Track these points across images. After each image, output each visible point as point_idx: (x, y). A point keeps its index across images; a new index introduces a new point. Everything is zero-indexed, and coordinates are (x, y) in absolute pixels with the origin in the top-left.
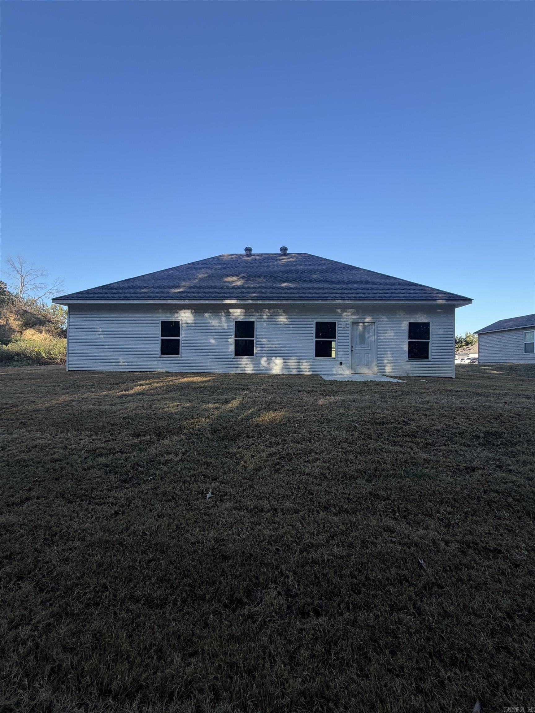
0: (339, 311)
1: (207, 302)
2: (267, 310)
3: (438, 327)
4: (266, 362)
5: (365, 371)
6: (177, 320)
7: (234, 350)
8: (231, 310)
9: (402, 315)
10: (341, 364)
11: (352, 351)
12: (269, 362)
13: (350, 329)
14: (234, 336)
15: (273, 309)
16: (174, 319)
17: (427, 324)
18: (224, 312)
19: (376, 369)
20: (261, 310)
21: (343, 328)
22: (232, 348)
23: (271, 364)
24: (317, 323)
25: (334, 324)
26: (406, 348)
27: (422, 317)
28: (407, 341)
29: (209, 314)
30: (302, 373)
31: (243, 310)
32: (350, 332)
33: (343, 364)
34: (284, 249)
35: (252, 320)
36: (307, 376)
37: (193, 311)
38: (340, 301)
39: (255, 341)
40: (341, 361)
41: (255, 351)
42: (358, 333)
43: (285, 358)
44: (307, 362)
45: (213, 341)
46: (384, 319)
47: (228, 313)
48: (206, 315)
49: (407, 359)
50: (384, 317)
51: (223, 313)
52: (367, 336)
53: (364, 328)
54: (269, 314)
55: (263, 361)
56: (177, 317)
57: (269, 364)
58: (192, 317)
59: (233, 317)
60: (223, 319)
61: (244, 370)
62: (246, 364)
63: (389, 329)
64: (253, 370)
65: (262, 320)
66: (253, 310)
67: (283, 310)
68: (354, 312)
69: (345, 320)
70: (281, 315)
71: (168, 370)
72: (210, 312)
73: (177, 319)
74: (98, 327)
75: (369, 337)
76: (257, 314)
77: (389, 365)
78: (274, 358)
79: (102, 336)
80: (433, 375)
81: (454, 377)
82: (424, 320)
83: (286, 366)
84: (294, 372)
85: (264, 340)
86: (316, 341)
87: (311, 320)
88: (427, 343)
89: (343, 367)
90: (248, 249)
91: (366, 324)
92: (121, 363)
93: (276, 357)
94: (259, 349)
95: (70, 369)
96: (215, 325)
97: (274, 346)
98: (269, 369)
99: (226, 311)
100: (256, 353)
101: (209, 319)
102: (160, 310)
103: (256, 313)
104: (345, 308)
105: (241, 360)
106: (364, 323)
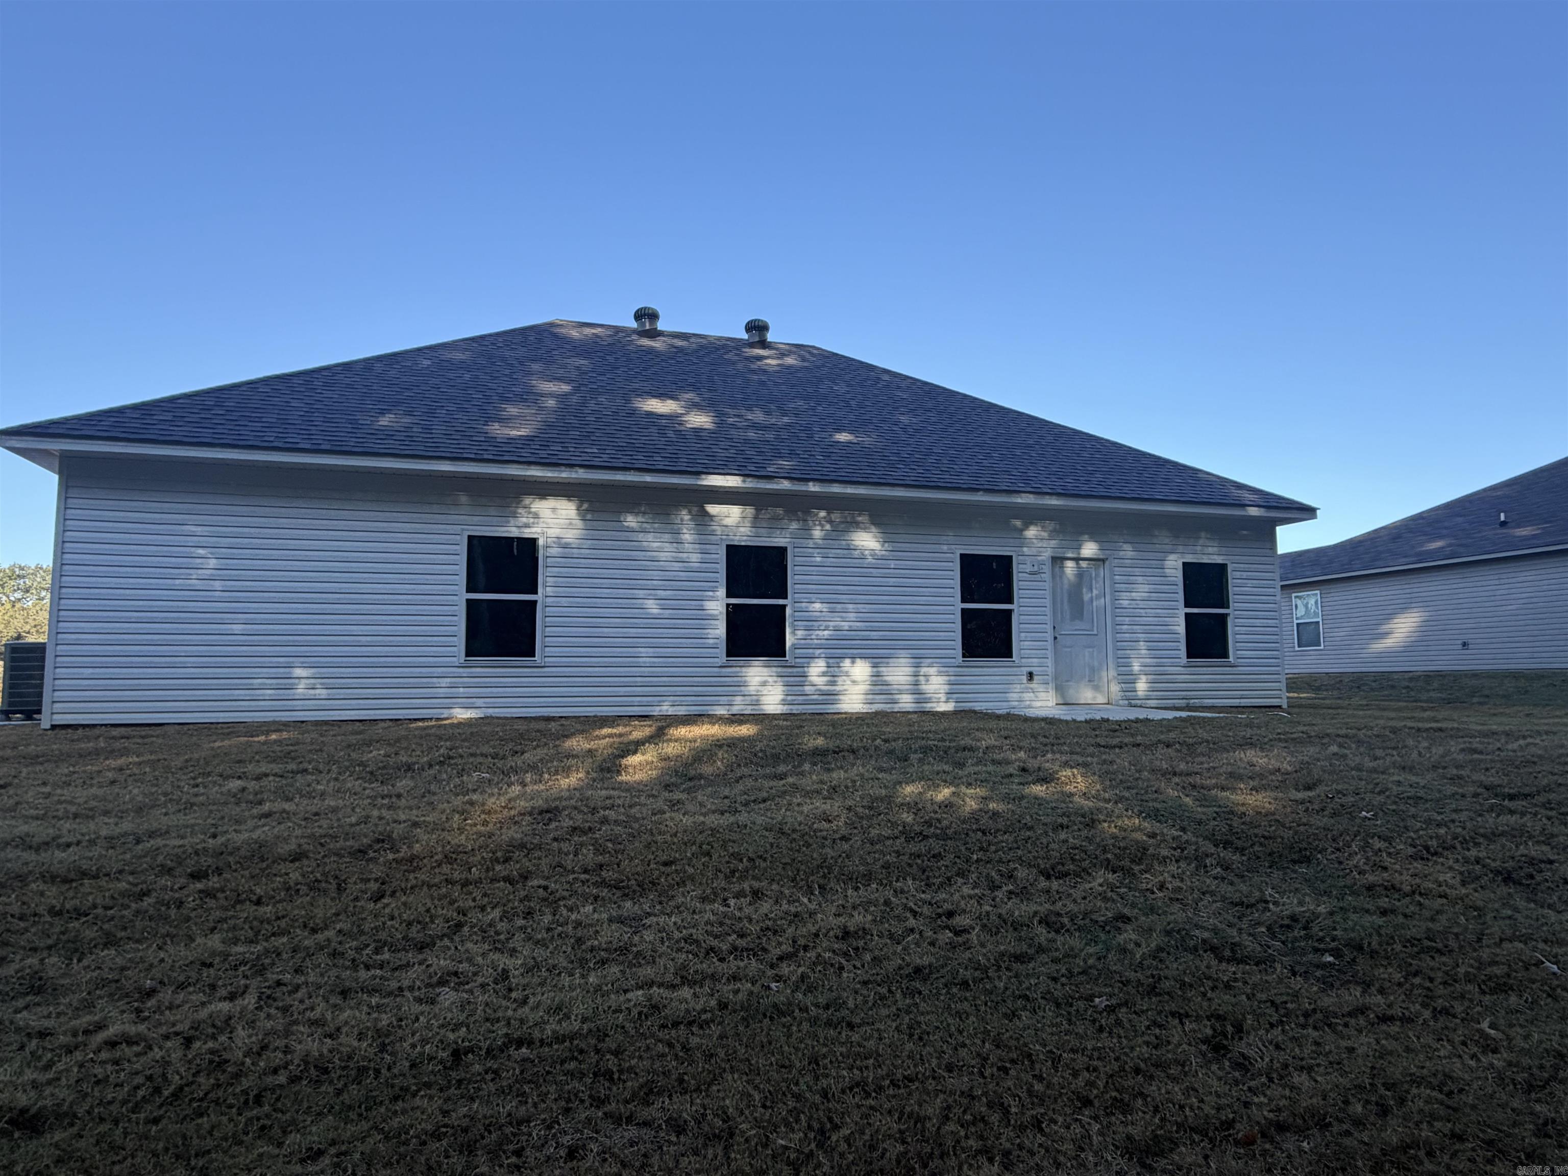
0: (1018, 523)
1: (648, 478)
2: (823, 514)
3: (1245, 575)
4: (824, 674)
5: (1087, 695)
6: (528, 533)
7: (724, 636)
8: (712, 509)
9: (1167, 541)
10: (1031, 676)
11: (1055, 638)
12: (832, 675)
13: (1047, 576)
14: (722, 592)
15: (842, 510)
16: (514, 529)
17: (1222, 568)
18: (690, 512)
19: (1115, 688)
20: (807, 512)
21: (1032, 573)
22: (720, 630)
23: (840, 680)
24: (963, 557)
25: (1006, 562)
26: (1181, 628)
27: (1210, 550)
28: (1182, 611)
29: (640, 519)
30: (928, 706)
31: (750, 511)
32: (1047, 585)
33: (1035, 678)
34: (757, 328)
35: (779, 541)
36: (943, 714)
37: (585, 506)
38: (1031, 496)
39: (788, 611)
40: (1029, 669)
41: (789, 640)
42: (1066, 586)
43: (877, 661)
44: (940, 674)
45: (653, 607)
46: (1128, 551)
47: (703, 519)
48: (631, 521)
49: (1184, 660)
50: (1127, 547)
51: (687, 517)
52: (1086, 597)
53: (1080, 575)
54: (828, 527)
55: (816, 671)
56: (527, 526)
57: (833, 683)
58: (579, 524)
59: (719, 530)
60: (688, 536)
61: (757, 703)
62: (764, 684)
63: (1140, 579)
64: (784, 702)
65: (811, 543)
66: (780, 511)
67: (870, 516)
68: (1054, 530)
69: (1033, 551)
70: (865, 529)
71: (491, 712)
72: (644, 513)
73: (527, 530)
74: (201, 551)
75: (1091, 600)
76: (794, 525)
77: (1144, 678)
78: (847, 662)
79: (218, 585)
80: (1244, 702)
81: (1285, 706)
82: (1215, 557)
83: (879, 686)
84: (906, 702)
85: (817, 606)
86: (963, 610)
87: (945, 548)
88: (1224, 617)
89: (1034, 685)
90: (646, 315)
91: (1084, 564)
92: (301, 689)
93: (853, 658)
94: (800, 633)
95: (60, 719)
96: (662, 556)
97: (846, 625)
98: (831, 696)
99: (695, 509)
100: (795, 647)
101: (641, 536)
102: (464, 499)
103: (791, 520)
104: (1032, 516)
105: (744, 669)
106: (1077, 560)
